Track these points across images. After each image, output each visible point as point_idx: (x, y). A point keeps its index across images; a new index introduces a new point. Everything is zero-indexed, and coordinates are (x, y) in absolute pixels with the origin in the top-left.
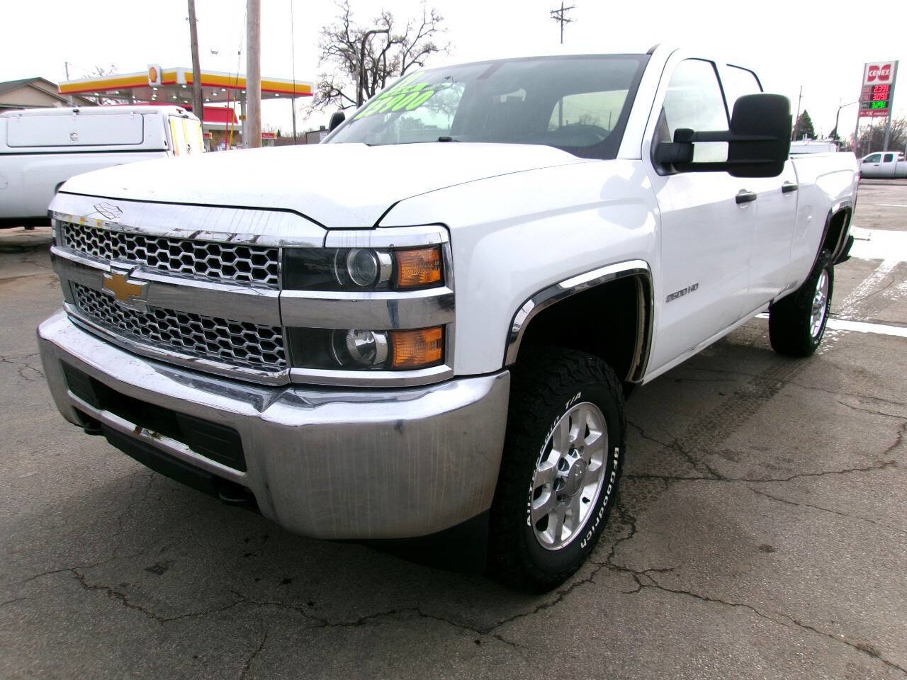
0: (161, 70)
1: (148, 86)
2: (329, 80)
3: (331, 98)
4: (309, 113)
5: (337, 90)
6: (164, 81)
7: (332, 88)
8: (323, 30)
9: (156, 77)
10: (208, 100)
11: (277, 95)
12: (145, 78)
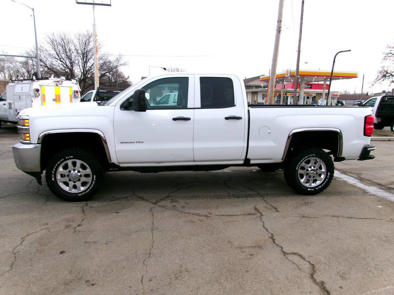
0: (290, 71)
1: (285, 77)
2: (386, 69)
3: (386, 77)
4: (373, 85)
5: (390, 73)
6: (291, 75)
7: (387, 73)
8: (387, 46)
9: (288, 74)
10: (313, 81)
11: (341, 78)
12: (284, 74)
